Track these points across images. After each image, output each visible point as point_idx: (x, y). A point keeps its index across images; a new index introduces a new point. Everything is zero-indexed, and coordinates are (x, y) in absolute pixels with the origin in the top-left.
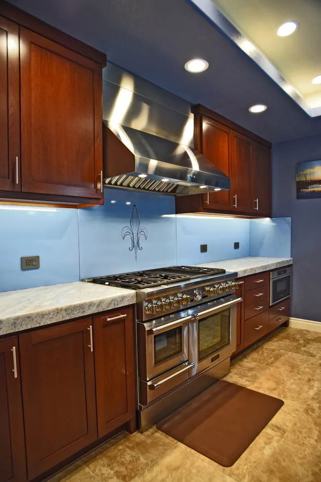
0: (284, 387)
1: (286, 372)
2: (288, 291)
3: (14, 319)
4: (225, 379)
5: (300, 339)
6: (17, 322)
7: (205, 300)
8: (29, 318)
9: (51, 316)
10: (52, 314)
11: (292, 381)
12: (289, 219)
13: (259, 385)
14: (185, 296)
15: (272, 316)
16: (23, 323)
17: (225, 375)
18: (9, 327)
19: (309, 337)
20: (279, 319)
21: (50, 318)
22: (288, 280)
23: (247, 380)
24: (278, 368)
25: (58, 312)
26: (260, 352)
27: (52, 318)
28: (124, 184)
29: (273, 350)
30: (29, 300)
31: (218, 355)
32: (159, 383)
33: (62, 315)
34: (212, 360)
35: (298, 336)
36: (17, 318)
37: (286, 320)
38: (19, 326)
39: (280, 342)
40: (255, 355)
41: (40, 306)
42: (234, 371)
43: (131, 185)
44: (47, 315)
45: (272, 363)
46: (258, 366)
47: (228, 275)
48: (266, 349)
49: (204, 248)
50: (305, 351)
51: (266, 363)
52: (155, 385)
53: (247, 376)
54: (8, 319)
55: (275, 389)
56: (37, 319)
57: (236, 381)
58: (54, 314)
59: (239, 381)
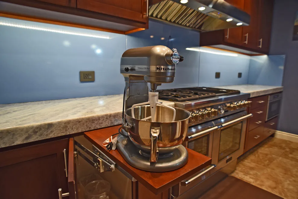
0: (282, 187)
1: (282, 174)
2: (278, 111)
3: (65, 123)
4: (233, 175)
5: (286, 147)
6: (69, 126)
7: (226, 114)
8: (79, 122)
9: (101, 121)
10: (101, 119)
11: (288, 182)
12: (284, 56)
13: (261, 183)
14: (213, 110)
15: (266, 129)
16: (74, 127)
17: (233, 172)
18: (61, 130)
19: (292, 146)
20: (270, 131)
21: (100, 123)
22: (279, 102)
23: (250, 177)
24: (273, 169)
25: (107, 118)
26: (257, 155)
27: (102, 123)
28: (163, 18)
29: (267, 155)
30: (83, 106)
31: (231, 157)
32: (189, 181)
33: (111, 121)
34: (227, 161)
35: (284, 145)
36: (69, 122)
37: (274, 132)
38: (70, 129)
39: (270, 149)
40: (252, 157)
41: (91, 111)
42: (239, 169)
43: (169, 19)
44: (97, 120)
45: (268, 165)
46: (257, 166)
47: (242, 95)
48: (261, 153)
49: (218, 75)
50: (292, 158)
51: (263, 164)
52: (187, 183)
53: (250, 174)
54: (60, 123)
55: (275, 188)
56: (87, 123)
57: (241, 177)
58: (103, 120)
59: (244, 177)
